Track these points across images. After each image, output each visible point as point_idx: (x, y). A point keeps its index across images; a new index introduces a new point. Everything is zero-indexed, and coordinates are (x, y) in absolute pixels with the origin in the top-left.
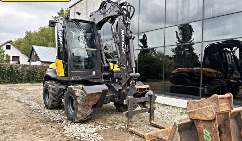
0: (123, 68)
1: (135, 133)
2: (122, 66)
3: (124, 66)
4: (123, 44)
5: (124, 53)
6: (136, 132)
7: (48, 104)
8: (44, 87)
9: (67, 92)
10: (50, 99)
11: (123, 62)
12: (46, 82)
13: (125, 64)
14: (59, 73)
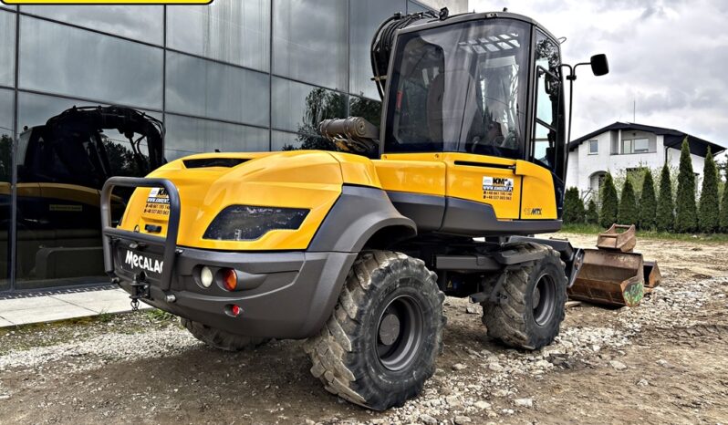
7: (414, 374)
8: (376, 296)
9: (538, 267)
10: (438, 338)
12: (396, 265)
14: (534, 211)
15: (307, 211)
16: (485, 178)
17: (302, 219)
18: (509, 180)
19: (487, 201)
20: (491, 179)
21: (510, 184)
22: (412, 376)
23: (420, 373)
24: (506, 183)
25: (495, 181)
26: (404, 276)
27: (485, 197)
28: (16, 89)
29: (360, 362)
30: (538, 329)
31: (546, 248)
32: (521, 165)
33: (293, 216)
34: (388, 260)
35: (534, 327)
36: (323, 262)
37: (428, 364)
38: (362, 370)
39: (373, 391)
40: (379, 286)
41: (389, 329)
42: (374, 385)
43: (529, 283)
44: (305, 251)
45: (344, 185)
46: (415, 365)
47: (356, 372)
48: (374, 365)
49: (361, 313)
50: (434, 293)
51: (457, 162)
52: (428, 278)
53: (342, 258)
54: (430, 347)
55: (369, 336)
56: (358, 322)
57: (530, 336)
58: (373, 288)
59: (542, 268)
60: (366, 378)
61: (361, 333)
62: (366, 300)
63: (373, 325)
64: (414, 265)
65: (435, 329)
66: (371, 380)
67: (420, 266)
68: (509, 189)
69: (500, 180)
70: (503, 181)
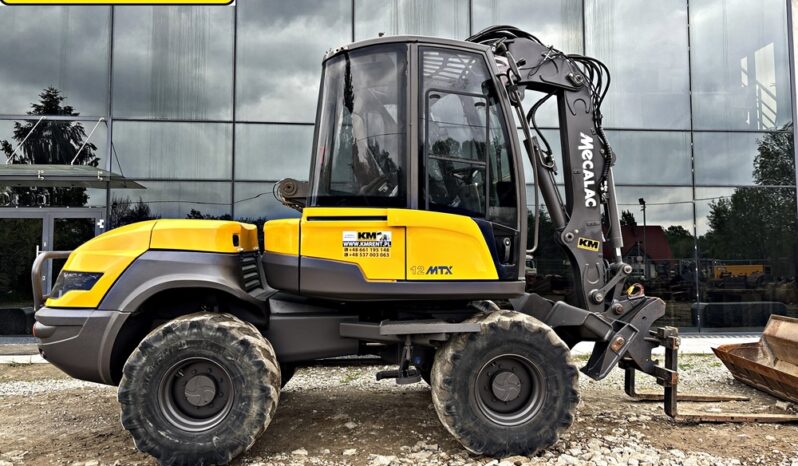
0: (586, 248)
1: (703, 420)
2: (582, 242)
3: (590, 243)
4: (586, 178)
5: (591, 203)
6: (706, 417)
7: (214, 439)
8: (152, 353)
9: (480, 344)
10: (255, 408)
11: (588, 231)
12: (183, 327)
13: (595, 236)
14: (432, 270)
15: (101, 274)
16: (345, 233)
17: (95, 281)
18: (384, 233)
19: (351, 259)
20: (355, 234)
21: (385, 238)
22: (211, 440)
23: (224, 441)
24: (378, 238)
25: (360, 235)
26: (193, 338)
27: (347, 255)
28: (233, 181)
29: (132, 414)
30: (488, 429)
31: (506, 319)
32: (395, 215)
33: (88, 280)
34: (177, 321)
35: (477, 424)
36: (107, 319)
37: (238, 433)
38: (135, 422)
39: (151, 445)
40: (157, 345)
41: (199, 390)
42: (152, 439)
43: (457, 362)
44: (96, 309)
45: (150, 250)
46: (218, 431)
47: (127, 422)
48: (153, 420)
49: (131, 368)
50: (246, 359)
51: (309, 218)
52: (234, 342)
53: (116, 316)
54: (241, 416)
55: (144, 391)
56: (129, 376)
57: (468, 433)
58: (146, 346)
59: (492, 346)
60: (141, 430)
61: (132, 387)
62: (139, 357)
63: (149, 381)
64: (211, 328)
65: (249, 398)
66: (147, 433)
67: (220, 329)
68: (385, 244)
69: (368, 234)
70: (374, 235)
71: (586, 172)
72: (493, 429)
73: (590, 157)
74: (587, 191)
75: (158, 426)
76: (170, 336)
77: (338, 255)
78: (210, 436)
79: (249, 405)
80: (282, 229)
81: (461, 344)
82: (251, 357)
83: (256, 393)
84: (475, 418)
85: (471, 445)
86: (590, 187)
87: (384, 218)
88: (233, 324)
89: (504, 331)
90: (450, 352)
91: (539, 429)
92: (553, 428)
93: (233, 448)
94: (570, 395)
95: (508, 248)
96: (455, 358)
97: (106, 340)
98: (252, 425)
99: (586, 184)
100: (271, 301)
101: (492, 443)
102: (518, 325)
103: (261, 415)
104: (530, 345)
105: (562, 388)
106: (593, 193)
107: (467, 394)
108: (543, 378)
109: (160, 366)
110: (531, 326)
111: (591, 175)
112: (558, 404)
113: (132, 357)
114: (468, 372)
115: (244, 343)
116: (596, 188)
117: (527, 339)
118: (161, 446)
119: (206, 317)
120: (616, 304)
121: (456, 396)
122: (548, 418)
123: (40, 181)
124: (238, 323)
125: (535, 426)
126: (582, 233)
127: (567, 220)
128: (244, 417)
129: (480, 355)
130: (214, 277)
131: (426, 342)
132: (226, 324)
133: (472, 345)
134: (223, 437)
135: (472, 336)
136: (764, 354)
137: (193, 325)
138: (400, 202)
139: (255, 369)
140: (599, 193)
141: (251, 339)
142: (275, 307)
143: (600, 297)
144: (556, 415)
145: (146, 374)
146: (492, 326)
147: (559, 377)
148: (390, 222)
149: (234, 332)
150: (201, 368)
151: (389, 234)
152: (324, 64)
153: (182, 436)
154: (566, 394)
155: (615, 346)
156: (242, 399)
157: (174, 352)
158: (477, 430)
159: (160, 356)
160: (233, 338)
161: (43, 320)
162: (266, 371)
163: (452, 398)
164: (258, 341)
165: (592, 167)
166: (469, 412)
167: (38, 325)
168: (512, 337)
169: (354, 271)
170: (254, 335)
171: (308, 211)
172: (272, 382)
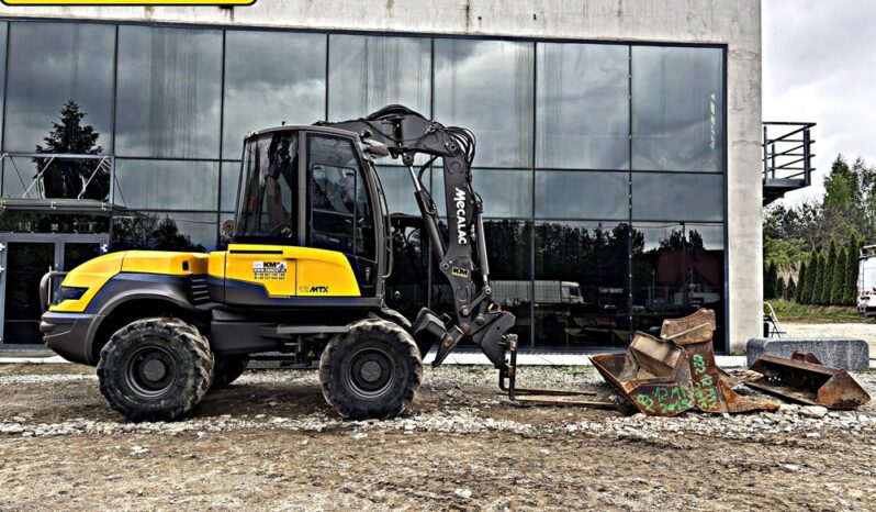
0: (459, 275)
2: (455, 271)
3: (462, 271)
4: (460, 222)
5: (462, 241)
7: (162, 402)
8: (119, 344)
9: (350, 341)
10: (190, 382)
11: (460, 263)
12: (142, 326)
13: (466, 266)
14: (314, 289)
15: (86, 289)
16: (255, 263)
17: (83, 294)
18: (282, 263)
19: (259, 281)
20: (262, 263)
21: (282, 266)
22: (160, 403)
23: (169, 404)
24: (278, 266)
25: (265, 264)
26: (148, 333)
27: (256, 278)
28: (219, 212)
29: (106, 384)
30: (353, 399)
31: (369, 324)
32: (289, 250)
33: (77, 293)
34: (138, 322)
35: (345, 396)
36: (90, 320)
37: (178, 399)
38: (108, 390)
39: (119, 405)
40: (123, 338)
41: (153, 370)
42: (120, 402)
43: (333, 354)
44: (83, 313)
45: (121, 272)
46: (165, 397)
47: (103, 390)
48: (120, 388)
49: (106, 353)
50: (185, 349)
51: (232, 252)
52: (176, 337)
53: (95, 317)
54: (181, 387)
55: (114, 369)
56: (105, 359)
57: (339, 403)
58: (116, 338)
59: (359, 342)
60: (112, 395)
61: (106, 366)
62: (111, 346)
63: (117, 362)
64: (160, 327)
65: (187, 375)
66: (116, 397)
67: (167, 327)
68: (282, 270)
69: (271, 264)
70: (275, 264)
71: (460, 218)
72: (357, 399)
73: (463, 206)
74: (460, 232)
75: (124, 393)
76: (132, 332)
77: (250, 278)
78: (159, 401)
79: (186, 380)
80: (217, 259)
81: (336, 341)
82: (188, 347)
83: (191, 372)
84: (345, 392)
85: (341, 411)
86: (462, 229)
87: (281, 252)
88: (178, 325)
89: (366, 332)
90: (328, 346)
91: (389, 401)
92: (400, 400)
93: (175, 409)
94: (412, 378)
95: (368, 275)
96: (331, 350)
97: (90, 334)
98: (188, 394)
99: (459, 227)
100: (214, 311)
101: (355, 410)
102: (377, 328)
103: (195, 387)
104: (385, 342)
105: (407, 372)
106: (464, 234)
107: (339, 375)
108: (394, 365)
109: (125, 352)
110: (386, 329)
111: (463, 220)
112: (404, 383)
113: (107, 346)
114: (341, 360)
115: (184, 337)
116: (467, 230)
117: (383, 337)
118: (127, 406)
119: (158, 320)
120: (480, 317)
121: (332, 377)
122: (396, 393)
123: (53, 210)
124: (182, 324)
125: (387, 399)
126: (455, 263)
127: (445, 253)
128: (183, 388)
129: (349, 348)
130: (166, 292)
131: (311, 339)
132: (172, 324)
133: (344, 341)
134: (168, 401)
135: (344, 335)
136: (631, 363)
137: (149, 324)
138: (294, 242)
139: (190, 355)
140: (469, 233)
141: (189, 335)
142: (217, 315)
143: (466, 312)
144: (402, 391)
145: (116, 357)
146: (359, 329)
147: (405, 364)
148: (285, 255)
149: (176, 330)
150: (155, 355)
151: (285, 264)
152: (245, 141)
153: (141, 400)
154: (409, 377)
155: (446, 344)
156: (181, 376)
157: (135, 343)
158: (345, 400)
159: (126, 345)
160: (176, 334)
161: (47, 320)
162: (199, 357)
163: (329, 378)
164: (195, 336)
165: (464, 213)
166: (341, 388)
167: (43, 324)
168: (372, 336)
169: (261, 289)
170: (193, 333)
171: (232, 247)
172: (203, 365)
